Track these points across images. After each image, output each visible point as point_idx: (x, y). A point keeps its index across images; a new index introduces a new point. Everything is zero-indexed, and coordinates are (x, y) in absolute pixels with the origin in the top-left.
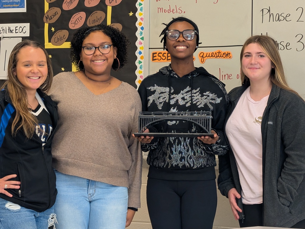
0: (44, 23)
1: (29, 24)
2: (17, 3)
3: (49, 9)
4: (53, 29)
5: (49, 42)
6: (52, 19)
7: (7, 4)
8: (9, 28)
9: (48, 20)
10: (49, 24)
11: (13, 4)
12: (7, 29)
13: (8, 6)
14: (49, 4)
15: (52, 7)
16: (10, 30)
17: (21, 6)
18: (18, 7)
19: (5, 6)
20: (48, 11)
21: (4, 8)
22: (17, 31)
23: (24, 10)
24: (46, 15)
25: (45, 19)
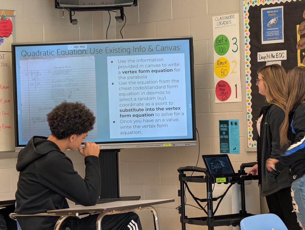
0: (297, 50)
1: (286, 51)
2: (277, 36)
3: (300, 39)
4: (304, 54)
5: (301, 63)
6: (303, 46)
7: (270, 37)
8: (272, 55)
9: (300, 47)
10: (301, 50)
11: (274, 37)
12: (271, 55)
13: (271, 39)
14: (300, 35)
15: (302, 38)
16: (273, 56)
17: (280, 38)
18: (278, 39)
19: (269, 39)
20: (300, 41)
21: (268, 40)
22: (277, 56)
23: (282, 41)
24: (298, 44)
25: (297, 47)
